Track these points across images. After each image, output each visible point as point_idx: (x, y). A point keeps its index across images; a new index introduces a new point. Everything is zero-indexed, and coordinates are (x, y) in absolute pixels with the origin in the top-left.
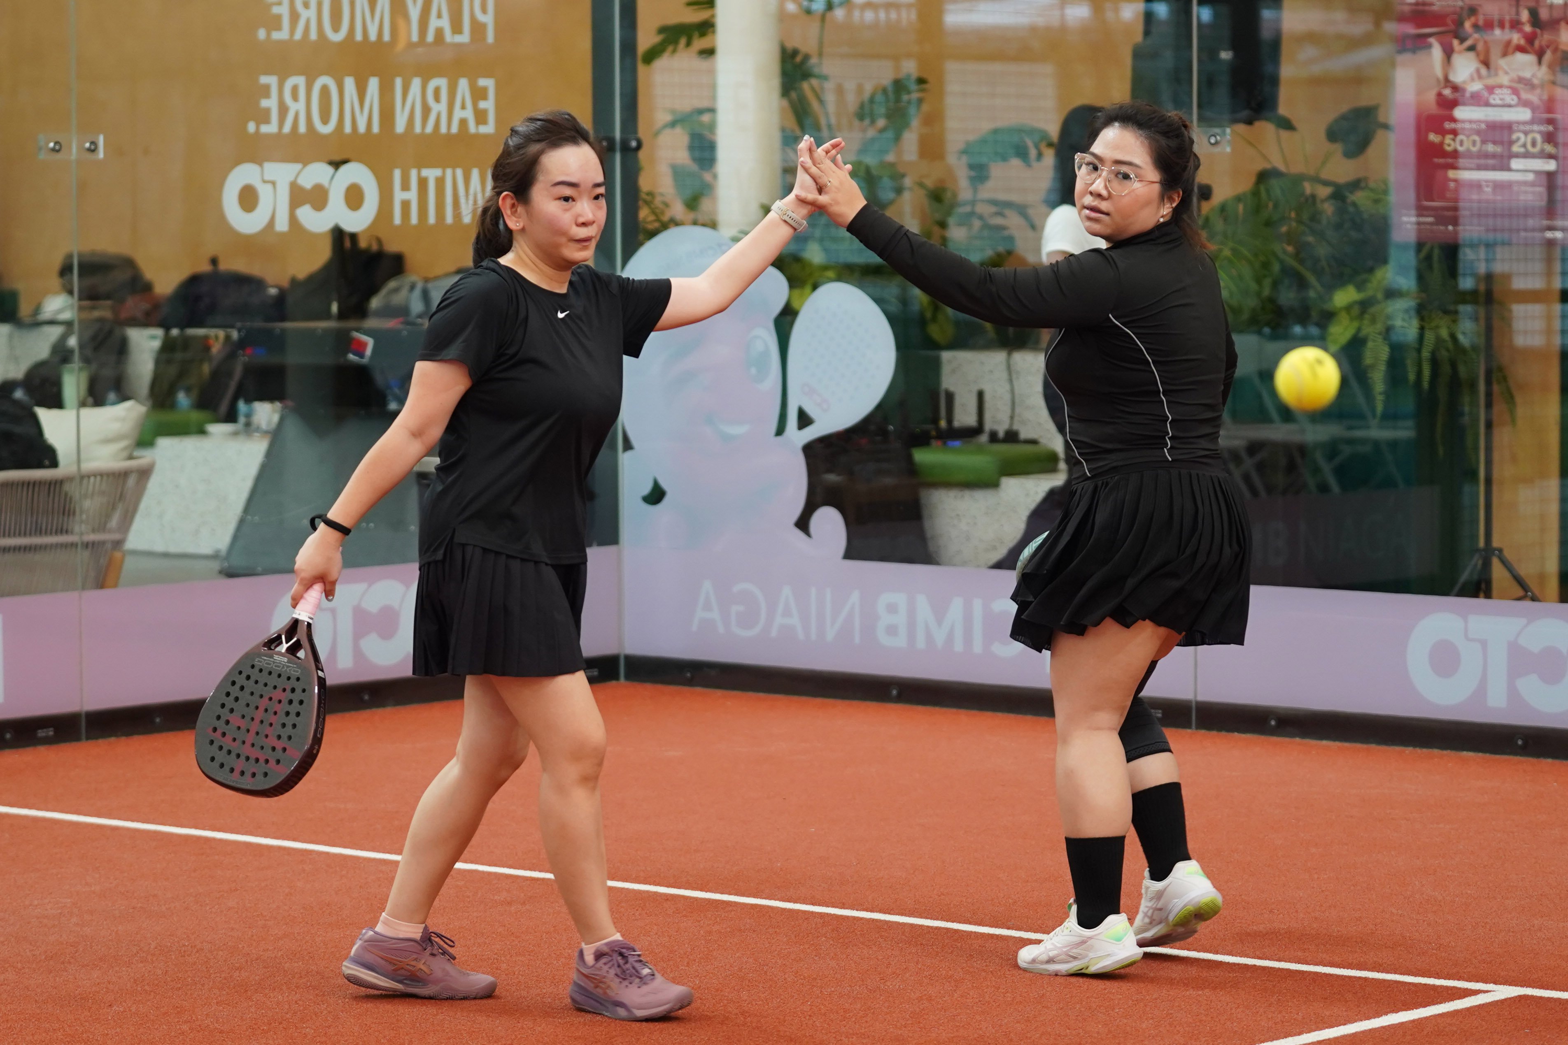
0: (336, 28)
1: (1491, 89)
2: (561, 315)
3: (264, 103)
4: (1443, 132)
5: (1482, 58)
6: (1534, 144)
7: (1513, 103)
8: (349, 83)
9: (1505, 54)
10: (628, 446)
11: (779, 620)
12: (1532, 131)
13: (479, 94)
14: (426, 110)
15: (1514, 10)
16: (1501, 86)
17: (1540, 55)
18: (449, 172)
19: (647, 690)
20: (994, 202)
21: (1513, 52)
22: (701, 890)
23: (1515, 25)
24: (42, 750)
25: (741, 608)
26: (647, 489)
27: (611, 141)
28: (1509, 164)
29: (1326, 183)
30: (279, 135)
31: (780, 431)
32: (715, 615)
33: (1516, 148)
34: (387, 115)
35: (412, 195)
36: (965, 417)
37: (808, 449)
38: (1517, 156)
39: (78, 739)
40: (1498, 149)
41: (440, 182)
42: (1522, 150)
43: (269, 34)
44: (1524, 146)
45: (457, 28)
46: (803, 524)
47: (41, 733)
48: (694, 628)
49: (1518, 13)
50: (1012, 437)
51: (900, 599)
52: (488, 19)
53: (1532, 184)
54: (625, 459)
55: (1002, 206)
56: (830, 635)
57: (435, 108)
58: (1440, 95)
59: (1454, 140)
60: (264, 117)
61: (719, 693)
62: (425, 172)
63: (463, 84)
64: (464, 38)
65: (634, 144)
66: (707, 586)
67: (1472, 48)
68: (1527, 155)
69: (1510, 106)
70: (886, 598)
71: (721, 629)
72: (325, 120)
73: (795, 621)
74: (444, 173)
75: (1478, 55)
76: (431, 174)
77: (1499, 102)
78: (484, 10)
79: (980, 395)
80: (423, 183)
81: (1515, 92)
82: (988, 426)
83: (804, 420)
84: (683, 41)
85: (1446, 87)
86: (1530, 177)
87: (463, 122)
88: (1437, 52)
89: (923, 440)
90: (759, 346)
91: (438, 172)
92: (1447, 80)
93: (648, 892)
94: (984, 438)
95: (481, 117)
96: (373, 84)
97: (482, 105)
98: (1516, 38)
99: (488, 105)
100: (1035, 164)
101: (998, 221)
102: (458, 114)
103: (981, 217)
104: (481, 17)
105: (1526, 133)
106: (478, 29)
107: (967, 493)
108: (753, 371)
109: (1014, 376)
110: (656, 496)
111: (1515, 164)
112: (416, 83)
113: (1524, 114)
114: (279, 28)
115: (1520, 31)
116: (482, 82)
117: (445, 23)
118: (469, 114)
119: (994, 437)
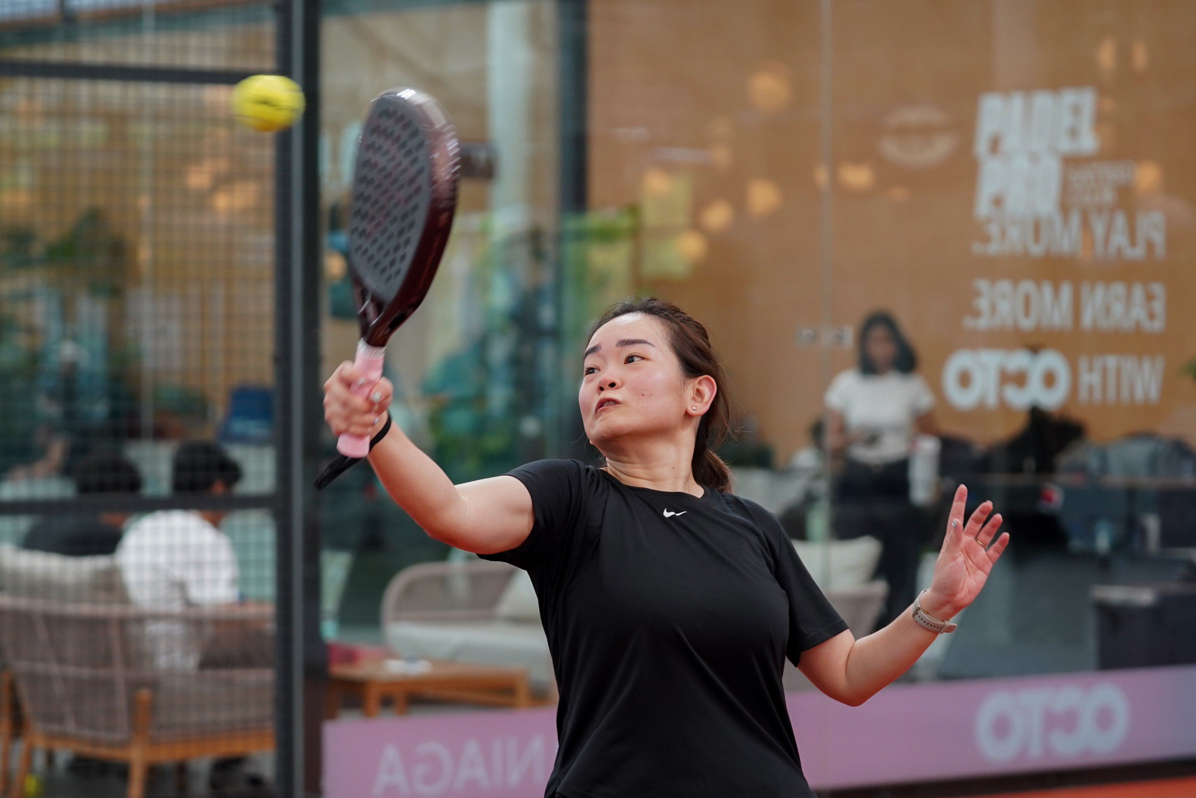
0: (1036, 243)
2: (667, 514)
3: (977, 303)
8: (1046, 287)
13: (1150, 297)
18: (1126, 360)
30: (991, 327)
35: (1096, 378)
41: (1118, 369)
43: (982, 247)
45: (1133, 242)
52: (1159, 238)
57: (1115, 308)
60: (976, 314)
62: (1106, 360)
63: (1138, 289)
64: (1139, 252)
72: (1027, 314)
74: (1121, 360)
76: (1111, 361)
78: (1156, 231)
80: (1104, 371)
87: (1138, 320)
91: (1117, 360)
95: (1151, 316)
96: (1066, 287)
97: (1153, 306)
99: (1159, 306)
102: (1133, 313)
104: (1153, 236)
106: (1150, 246)
112: (1101, 287)
114: (990, 242)
116: (1153, 287)
117: (1123, 239)
118: (1142, 313)
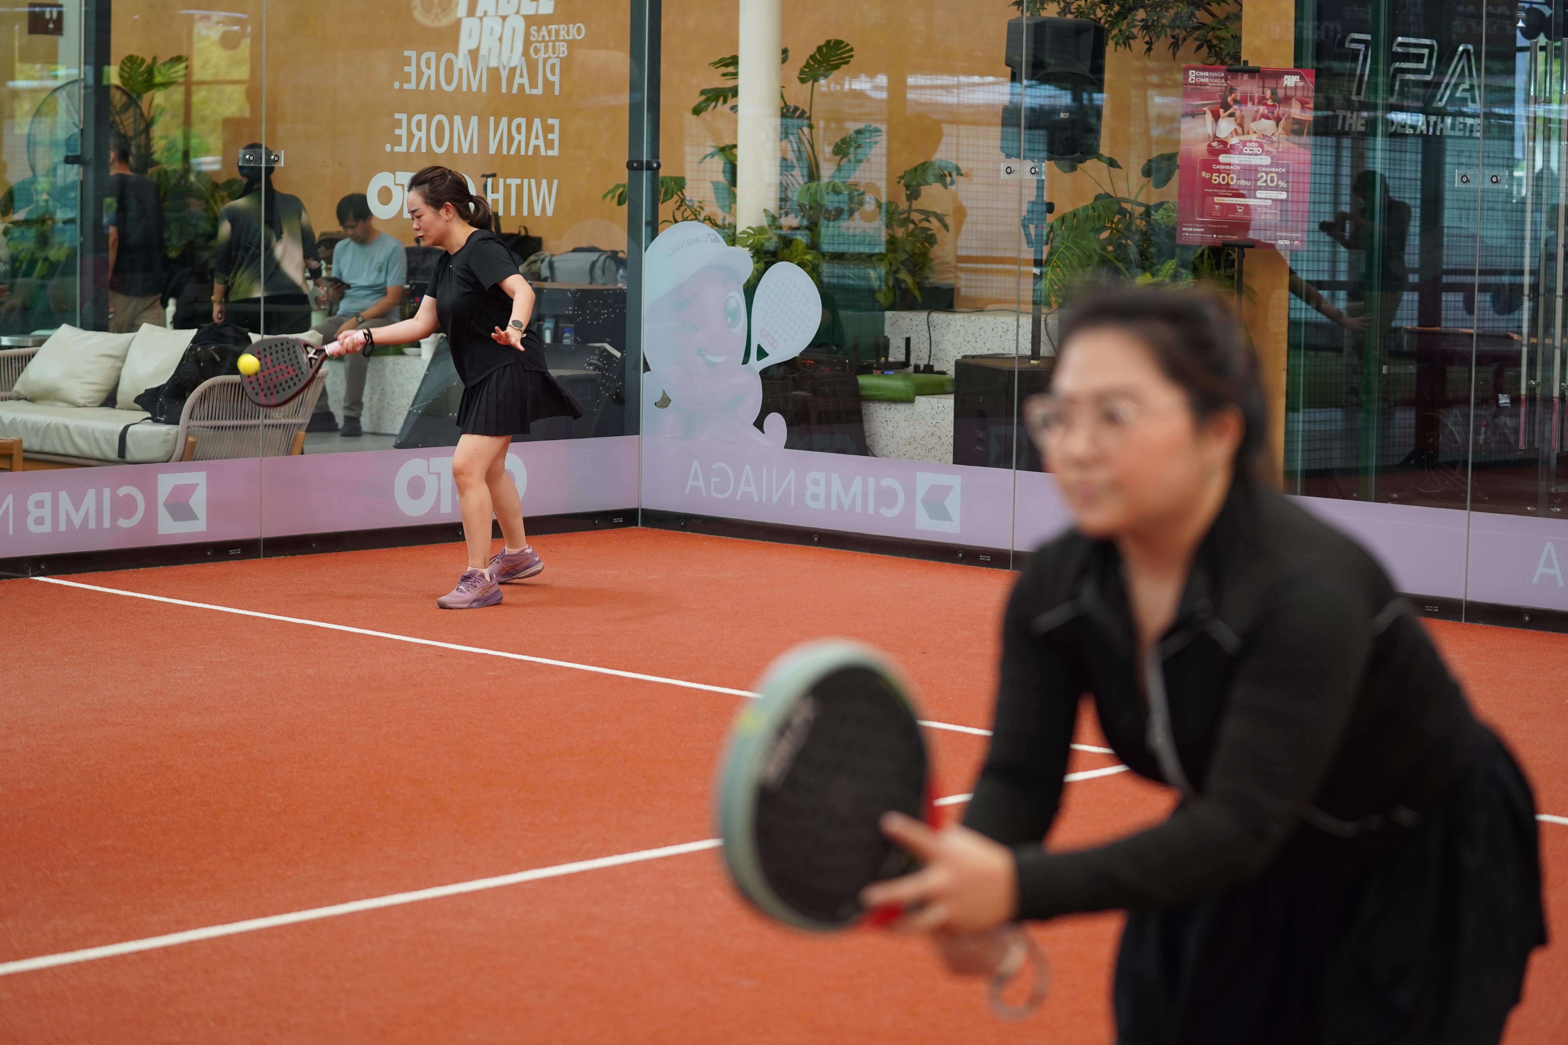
0: (449, 83)
1: (1244, 143)
3: (397, 132)
4: (1211, 171)
5: (1238, 121)
6: (1272, 181)
7: (1259, 153)
8: (457, 119)
9: (1254, 120)
10: (647, 368)
11: (742, 488)
12: (1271, 172)
13: (548, 129)
14: (511, 139)
15: (1261, 90)
16: (1251, 142)
17: (1278, 120)
18: (526, 181)
19: (656, 532)
20: (922, 212)
21: (1260, 119)
22: (633, 672)
23: (1262, 101)
24: (231, 562)
25: (718, 479)
26: (658, 399)
27: (640, 163)
28: (1255, 194)
29: (1139, 204)
30: (407, 154)
31: (745, 361)
32: (701, 484)
33: (1259, 183)
34: (484, 143)
35: (500, 196)
36: (896, 354)
37: (764, 373)
38: (1261, 188)
39: (258, 556)
40: (1248, 183)
41: (520, 187)
42: (1264, 184)
43: (401, 86)
44: (1266, 181)
45: (533, 84)
46: (759, 424)
47: (232, 552)
48: (687, 492)
49: (1263, 93)
50: (929, 369)
51: (821, 476)
52: (556, 79)
53: (1270, 207)
54: (645, 377)
55: (927, 214)
56: (775, 500)
57: (517, 138)
58: (1210, 145)
59: (1219, 177)
60: (397, 141)
61: (702, 536)
62: (509, 181)
63: (537, 122)
64: (539, 91)
65: (655, 165)
66: (696, 463)
67: (1232, 115)
68: (1267, 188)
69: (1256, 155)
70: (812, 475)
71: (704, 494)
72: (440, 144)
73: (752, 489)
74: (522, 181)
75: (1236, 120)
76: (514, 182)
77: (1248, 152)
78: (553, 73)
79: (908, 340)
80: (507, 188)
81: (1261, 146)
82: (913, 361)
83: (762, 354)
84: (721, 100)
85: (1214, 141)
86: (1269, 203)
87: (537, 148)
88: (1209, 117)
89: (867, 370)
90: (733, 303)
91: (519, 181)
92: (1215, 136)
93: (596, 672)
94: (911, 369)
95: (549, 144)
96: (474, 120)
97: (550, 136)
98: (1262, 109)
99: (555, 136)
100: (949, 187)
101: (925, 224)
102: (533, 142)
103: (913, 222)
104: (551, 77)
105: (1267, 173)
106: (548, 84)
107: (893, 406)
108: (729, 320)
109: (931, 329)
110: (664, 402)
111: (1259, 194)
112: (504, 121)
113: (1266, 160)
114: (409, 82)
115: (1265, 104)
116: (550, 121)
117: (525, 81)
118: (541, 142)
119: (917, 369)
